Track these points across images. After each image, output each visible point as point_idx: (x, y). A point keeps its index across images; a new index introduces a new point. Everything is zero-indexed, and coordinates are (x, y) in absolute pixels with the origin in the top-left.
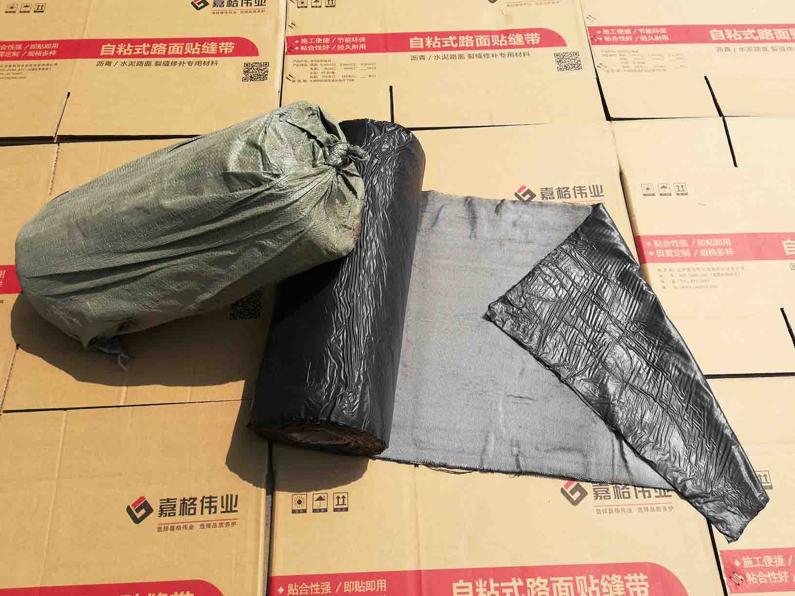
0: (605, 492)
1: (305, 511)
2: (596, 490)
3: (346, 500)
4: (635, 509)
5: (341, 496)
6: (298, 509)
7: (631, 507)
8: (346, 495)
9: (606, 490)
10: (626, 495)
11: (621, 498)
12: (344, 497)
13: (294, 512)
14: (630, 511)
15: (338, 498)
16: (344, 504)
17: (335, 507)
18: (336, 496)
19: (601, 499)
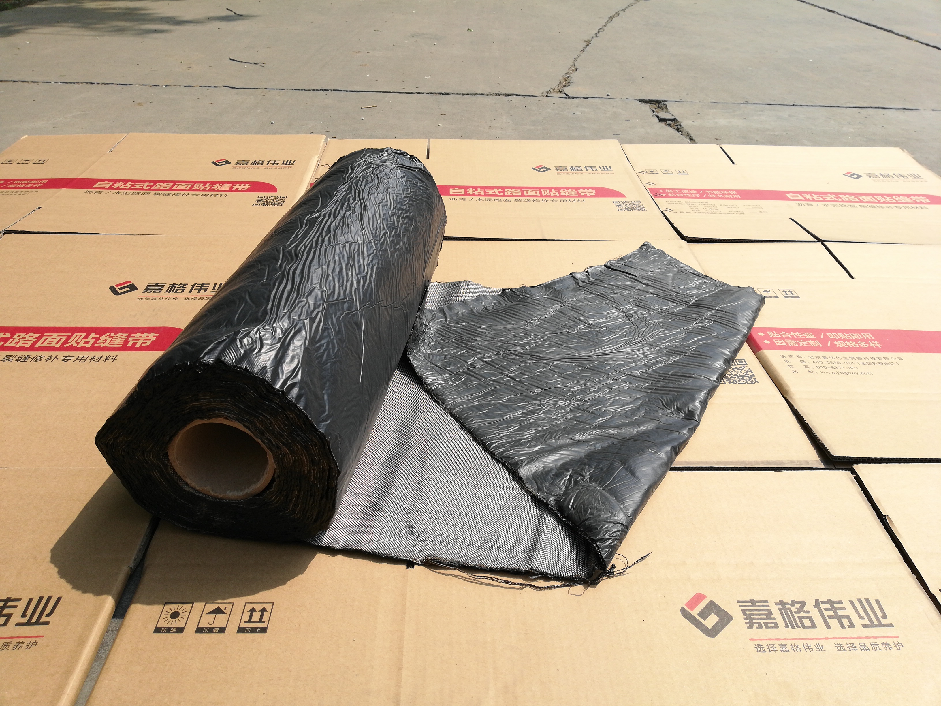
0: (765, 617)
1: (180, 630)
2: (747, 613)
3: (266, 615)
4: (829, 646)
5: (258, 607)
6: (169, 625)
7: (822, 642)
8: (268, 607)
9: (767, 612)
10: (807, 622)
11: (799, 627)
12: (263, 610)
13: (158, 630)
14: (821, 649)
15: (253, 610)
16: (261, 621)
17: (243, 625)
18: (249, 607)
19: (760, 626)
